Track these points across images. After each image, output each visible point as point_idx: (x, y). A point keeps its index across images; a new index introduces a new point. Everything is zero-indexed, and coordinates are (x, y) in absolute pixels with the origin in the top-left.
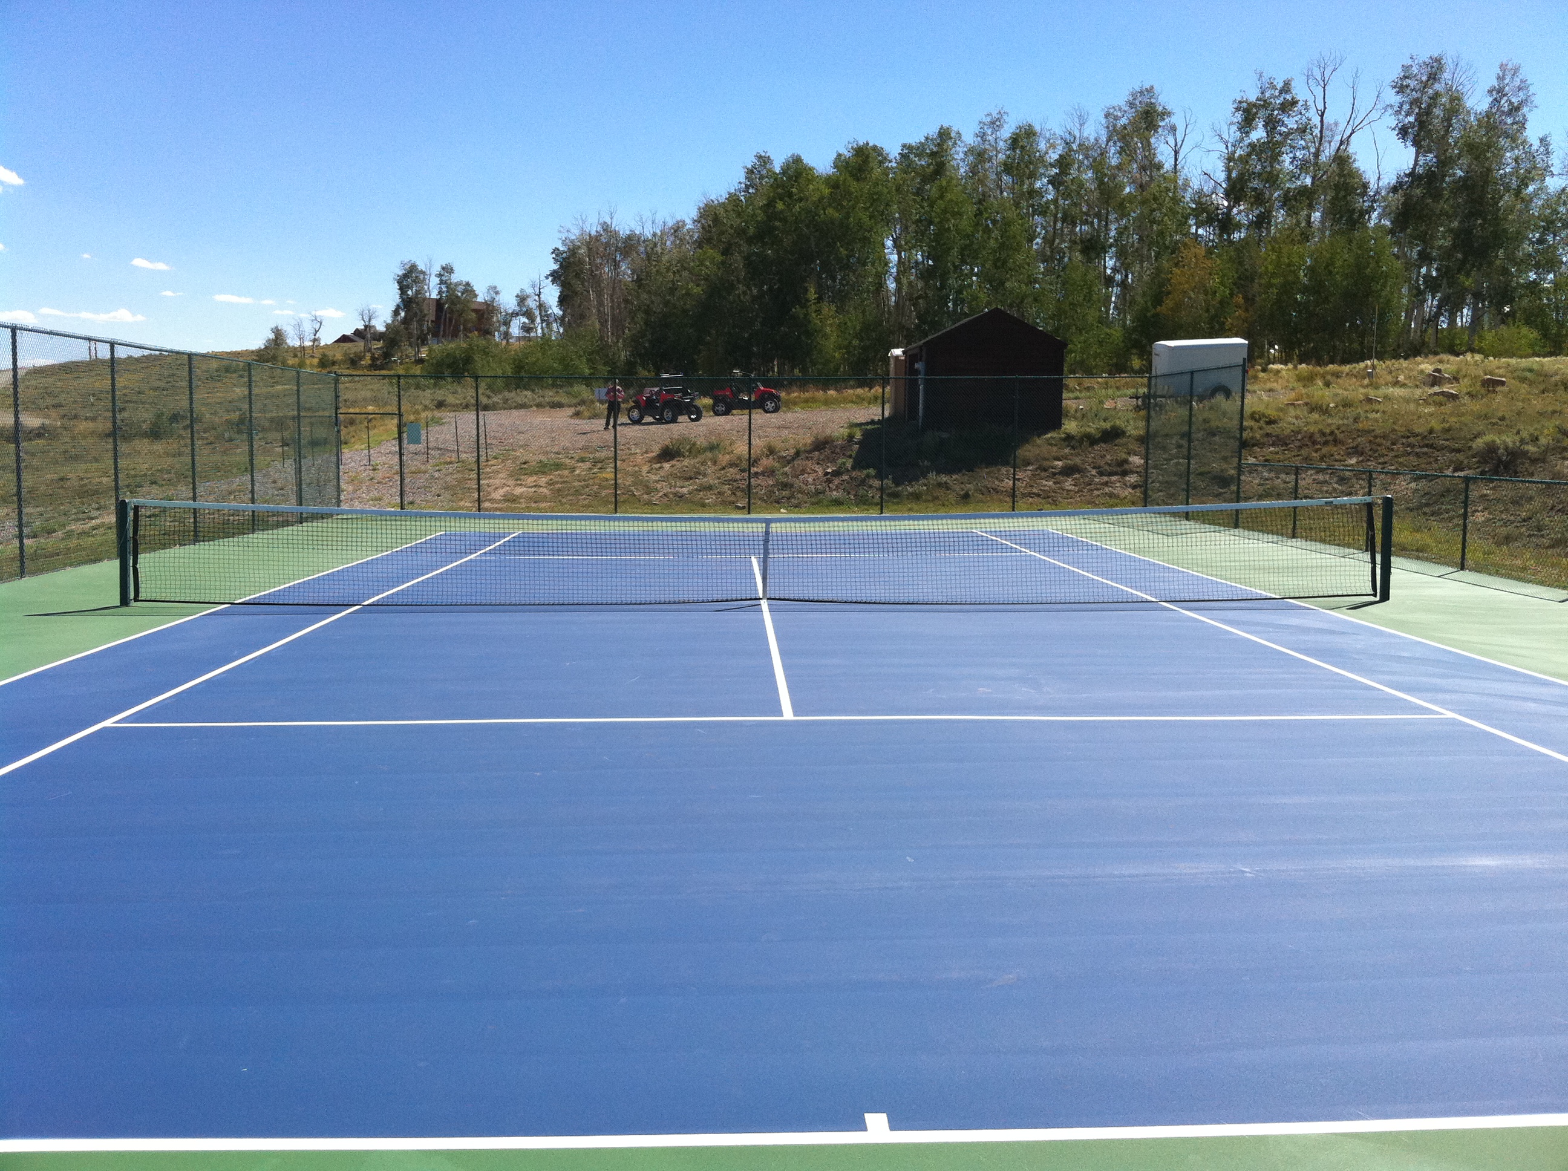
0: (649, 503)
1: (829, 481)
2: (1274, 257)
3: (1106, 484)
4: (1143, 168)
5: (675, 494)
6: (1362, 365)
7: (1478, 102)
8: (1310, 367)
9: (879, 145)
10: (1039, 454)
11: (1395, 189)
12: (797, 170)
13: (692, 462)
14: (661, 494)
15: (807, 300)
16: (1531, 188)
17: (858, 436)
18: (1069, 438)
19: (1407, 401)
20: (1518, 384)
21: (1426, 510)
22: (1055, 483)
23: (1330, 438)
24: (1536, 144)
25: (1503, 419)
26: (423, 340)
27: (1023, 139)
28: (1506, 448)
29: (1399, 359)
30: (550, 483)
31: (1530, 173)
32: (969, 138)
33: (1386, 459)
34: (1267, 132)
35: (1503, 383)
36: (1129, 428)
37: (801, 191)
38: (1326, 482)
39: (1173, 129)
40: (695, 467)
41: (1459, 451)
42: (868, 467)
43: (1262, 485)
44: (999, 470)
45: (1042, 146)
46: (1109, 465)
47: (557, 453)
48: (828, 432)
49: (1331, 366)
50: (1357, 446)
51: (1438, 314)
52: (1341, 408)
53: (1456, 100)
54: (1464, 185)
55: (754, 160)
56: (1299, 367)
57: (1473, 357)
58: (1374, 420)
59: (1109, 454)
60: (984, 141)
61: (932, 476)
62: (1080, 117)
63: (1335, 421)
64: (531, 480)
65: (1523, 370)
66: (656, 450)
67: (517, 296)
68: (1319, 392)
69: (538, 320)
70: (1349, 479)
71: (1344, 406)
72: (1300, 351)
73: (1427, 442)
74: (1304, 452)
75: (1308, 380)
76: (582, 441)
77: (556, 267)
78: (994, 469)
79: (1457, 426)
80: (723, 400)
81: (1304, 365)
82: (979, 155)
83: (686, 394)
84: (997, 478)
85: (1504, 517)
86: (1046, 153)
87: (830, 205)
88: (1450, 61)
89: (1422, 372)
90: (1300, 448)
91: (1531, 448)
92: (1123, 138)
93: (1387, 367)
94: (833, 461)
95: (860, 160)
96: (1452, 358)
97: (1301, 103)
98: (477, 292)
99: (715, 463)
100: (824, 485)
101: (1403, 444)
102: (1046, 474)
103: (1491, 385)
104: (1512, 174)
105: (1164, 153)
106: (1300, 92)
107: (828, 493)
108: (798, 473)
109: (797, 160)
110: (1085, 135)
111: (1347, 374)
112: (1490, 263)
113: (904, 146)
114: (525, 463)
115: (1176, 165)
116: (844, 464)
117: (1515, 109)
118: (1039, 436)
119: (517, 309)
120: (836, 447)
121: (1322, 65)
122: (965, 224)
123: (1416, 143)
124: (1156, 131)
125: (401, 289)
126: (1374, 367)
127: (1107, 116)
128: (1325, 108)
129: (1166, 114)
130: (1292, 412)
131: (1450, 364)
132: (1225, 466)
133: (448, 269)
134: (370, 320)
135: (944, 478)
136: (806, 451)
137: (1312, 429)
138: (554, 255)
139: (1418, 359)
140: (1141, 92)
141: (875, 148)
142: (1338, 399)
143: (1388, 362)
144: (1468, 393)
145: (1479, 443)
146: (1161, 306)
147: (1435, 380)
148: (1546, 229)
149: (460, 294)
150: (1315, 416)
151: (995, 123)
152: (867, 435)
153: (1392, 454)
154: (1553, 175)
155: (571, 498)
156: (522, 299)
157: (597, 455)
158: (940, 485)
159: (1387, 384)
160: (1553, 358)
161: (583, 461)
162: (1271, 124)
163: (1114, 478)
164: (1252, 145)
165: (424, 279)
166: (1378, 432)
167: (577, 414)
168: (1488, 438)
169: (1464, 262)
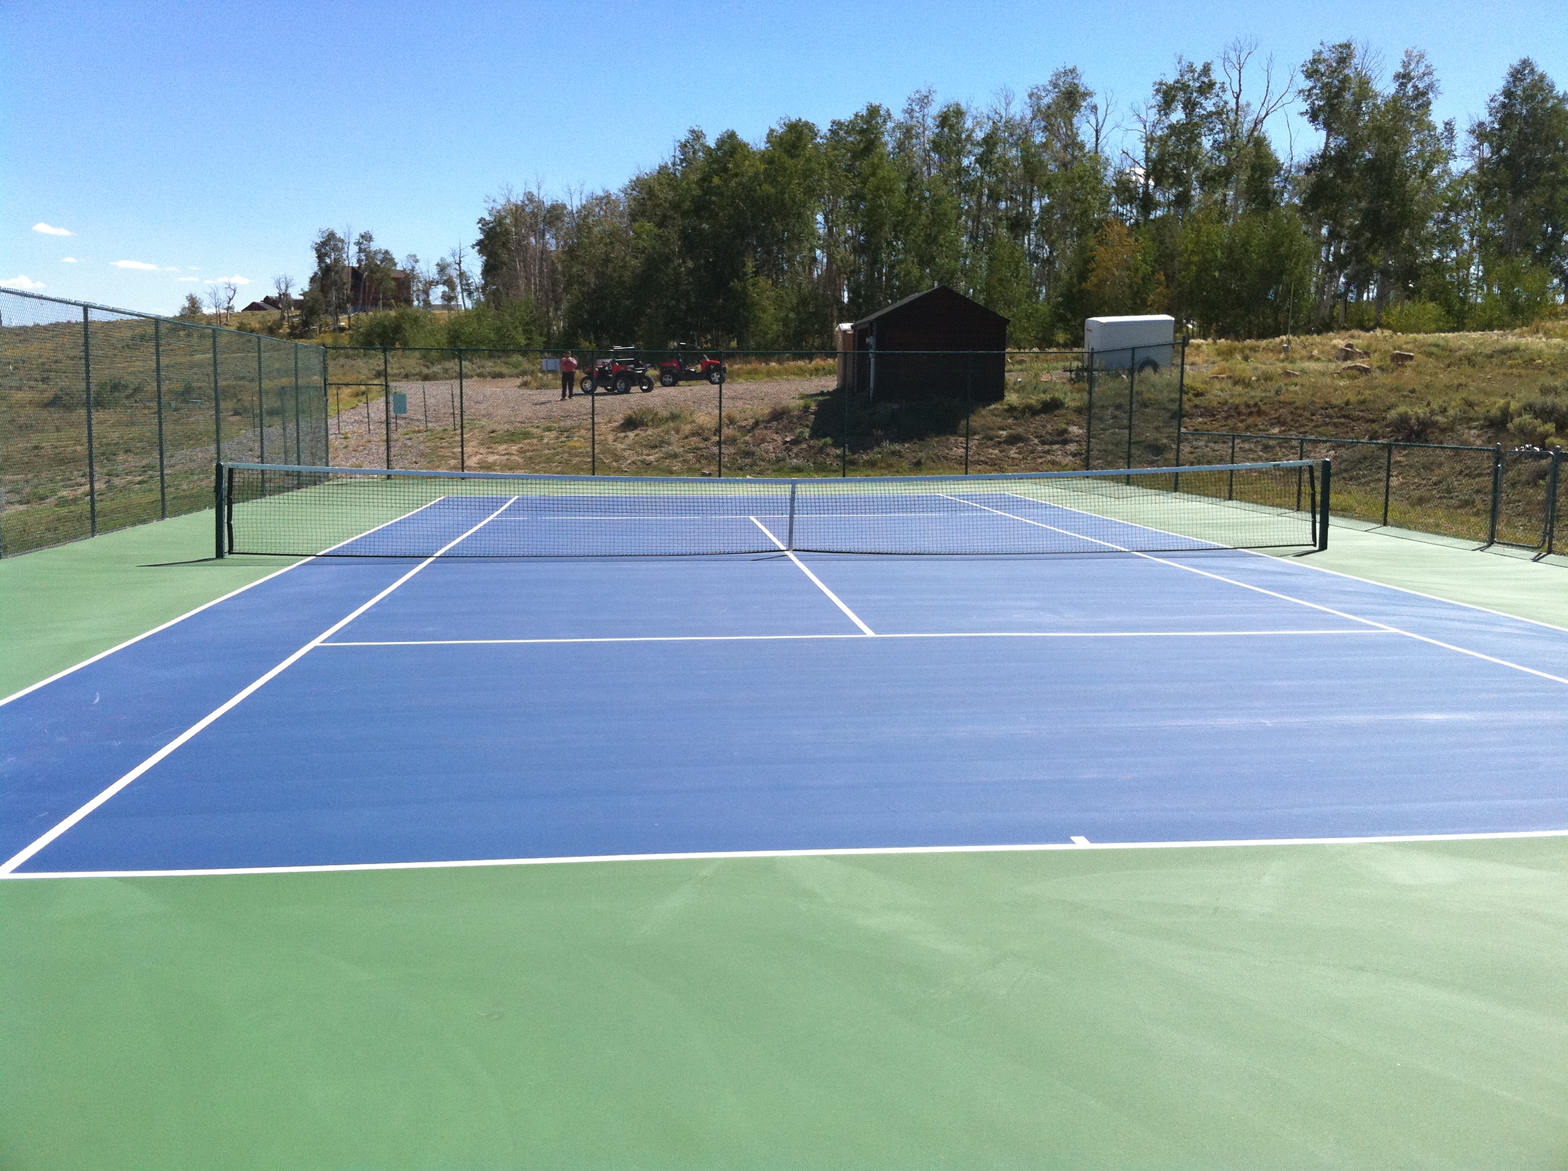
0: (619, 470)
1: (788, 450)
2: (1193, 236)
3: (1048, 452)
4: (1065, 147)
5: (643, 462)
6: (1278, 340)
7: (1385, 87)
8: (1229, 342)
9: (811, 121)
10: (984, 425)
11: (1308, 171)
12: (731, 144)
13: (656, 431)
14: (629, 462)
15: (745, 274)
16: (1435, 172)
17: (813, 407)
18: (1011, 409)
19: (1323, 374)
20: (1426, 359)
21: (1345, 475)
22: (1001, 451)
23: (1254, 410)
24: (1440, 127)
25: (1413, 391)
26: (341, 308)
27: (951, 118)
28: (1418, 419)
29: (1313, 334)
30: (521, 451)
31: (1435, 155)
32: (898, 115)
33: (1307, 429)
34: (1186, 114)
35: (1411, 358)
36: (1067, 400)
37: (737, 166)
38: (1251, 450)
39: (1094, 109)
40: (659, 436)
41: (1373, 421)
42: (825, 436)
43: (1191, 453)
44: (948, 439)
45: (969, 124)
46: (1050, 434)
47: (522, 423)
48: (784, 403)
49: (1248, 341)
50: (1279, 417)
51: (1347, 291)
52: (1262, 381)
53: (1364, 84)
54: (1371, 165)
55: (688, 135)
56: (1218, 341)
57: (1382, 333)
58: (1295, 392)
59: (1049, 424)
60: (912, 117)
61: (886, 444)
62: (1006, 97)
63: (1258, 394)
64: (502, 448)
65: (1430, 345)
66: (620, 419)
67: (438, 265)
68: (1239, 366)
69: (459, 289)
70: (1273, 447)
71: (1266, 379)
72: (1218, 325)
73: (1343, 413)
74: (1230, 422)
75: (1228, 354)
76: (542, 411)
77: (482, 237)
78: (943, 438)
79: (1372, 398)
80: (670, 372)
81: (1223, 340)
82: (908, 132)
83: (638, 365)
84: (946, 447)
85: (1416, 481)
86: (973, 131)
87: (765, 181)
88: (1359, 47)
89: (1334, 346)
90: (1226, 418)
91: (1440, 419)
92: (1047, 117)
93: (1302, 342)
94: (792, 430)
95: (793, 137)
96: (1362, 334)
97: (1218, 86)
98: (396, 261)
99: (677, 432)
100: (784, 453)
101: (1321, 415)
102: (992, 443)
103: (1400, 359)
104: (1417, 157)
105: (1085, 134)
106: (1218, 75)
107: (788, 460)
108: (759, 442)
109: (732, 135)
110: (1012, 111)
111: (1264, 348)
112: (1398, 242)
113: (834, 122)
114: (493, 432)
115: (1097, 144)
116: (802, 433)
117: (1420, 94)
118: (984, 407)
119: (437, 277)
120: (793, 417)
121: (1238, 48)
122: (897, 200)
123: (1328, 126)
124: (1078, 110)
125: (319, 257)
126: (1289, 342)
127: (1030, 96)
128: (1240, 90)
129: (1086, 95)
130: (1217, 385)
131: (1361, 339)
132: (1159, 435)
133: (367, 237)
134: (287, 287)
135: (897, 447)
136: (763, 421)
137: (1237, 401)
138: (480, 225)
139: (1331, 334)
140: (1065, 73)
141: (806, 124)
142: (1259, 373)
143: (1302, 337)
144: (1378, 367)
145: (1393, 414)
146: (1086, 282)
147: (1347, 354)
148: (1449, 209)
149: (379, 263)
150: (1239, 389)
151: (924, 101)
152: (820, 405)
153: (1312, 424)
154: (1455, 157)
155: (543, 465)
156: (442, 268)
157: (562, 424)
158: (893, 453)
159: (1302, 358)
160: (1456, 334)
161: (550, 430)
162: (1190, 106)
163: (1055, 447)
164: (1171, 127)
165: (343, 248)
166: (1298, 404)
167: (525, 385)
168: (1402, 409)
169: (1372, 241)
